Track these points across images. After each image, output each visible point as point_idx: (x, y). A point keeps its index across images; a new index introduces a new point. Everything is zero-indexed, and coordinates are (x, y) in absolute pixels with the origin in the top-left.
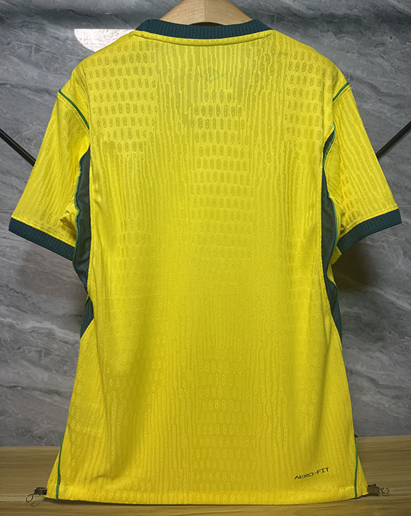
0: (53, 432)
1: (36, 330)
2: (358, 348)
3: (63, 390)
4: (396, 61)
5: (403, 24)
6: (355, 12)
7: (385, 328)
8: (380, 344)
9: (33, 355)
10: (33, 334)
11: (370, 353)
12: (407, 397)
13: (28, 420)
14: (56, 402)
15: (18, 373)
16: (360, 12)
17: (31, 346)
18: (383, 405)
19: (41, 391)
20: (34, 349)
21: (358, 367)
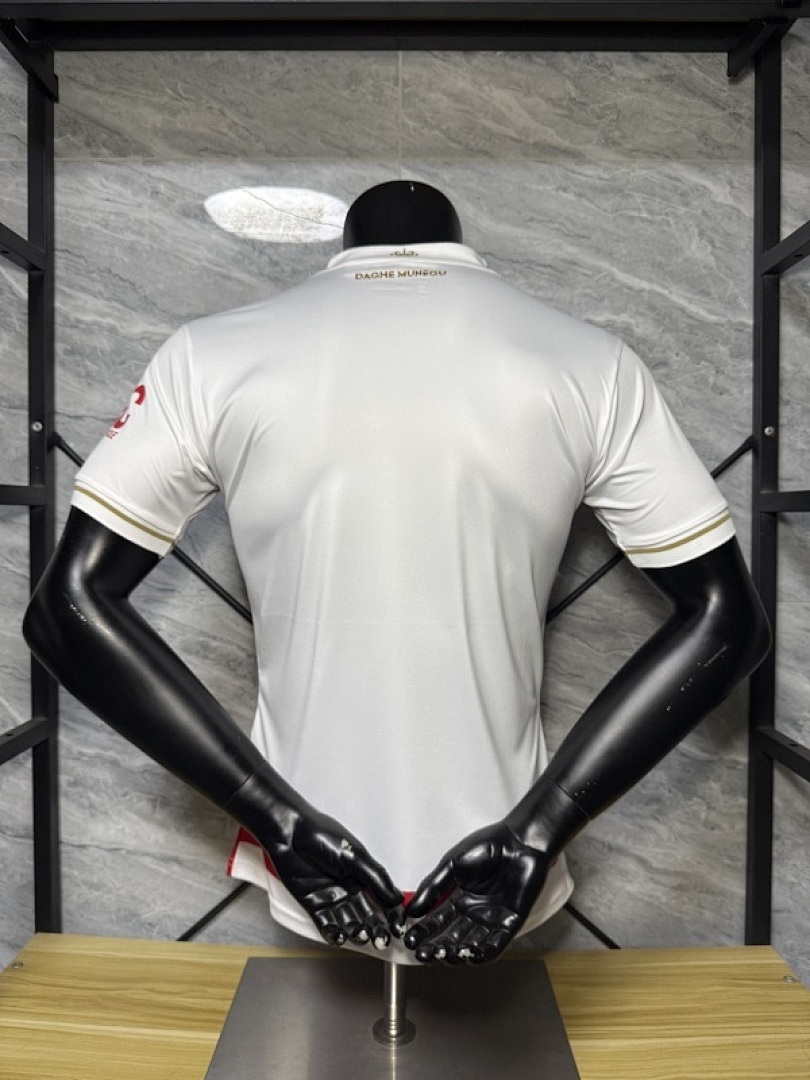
0: (169, 917)
1: (150, 768)
2: (621, 812)
3: (184, 856)
4: (685, 389)
5: (696, 335)
6: (624, 318)
7: (662, 784)
8: (655, 807)
9: (144, 805)
10: (146, 775)
11: (638, 820)
12: (695, 888)
13: (133, 898)
14: (174, 873)
15: (123, 830)
16: (631, 317)
17: (141, 792)
18: (658, 898)
19: (153, 856)
20: (144, 796)
21: (620, 841)
